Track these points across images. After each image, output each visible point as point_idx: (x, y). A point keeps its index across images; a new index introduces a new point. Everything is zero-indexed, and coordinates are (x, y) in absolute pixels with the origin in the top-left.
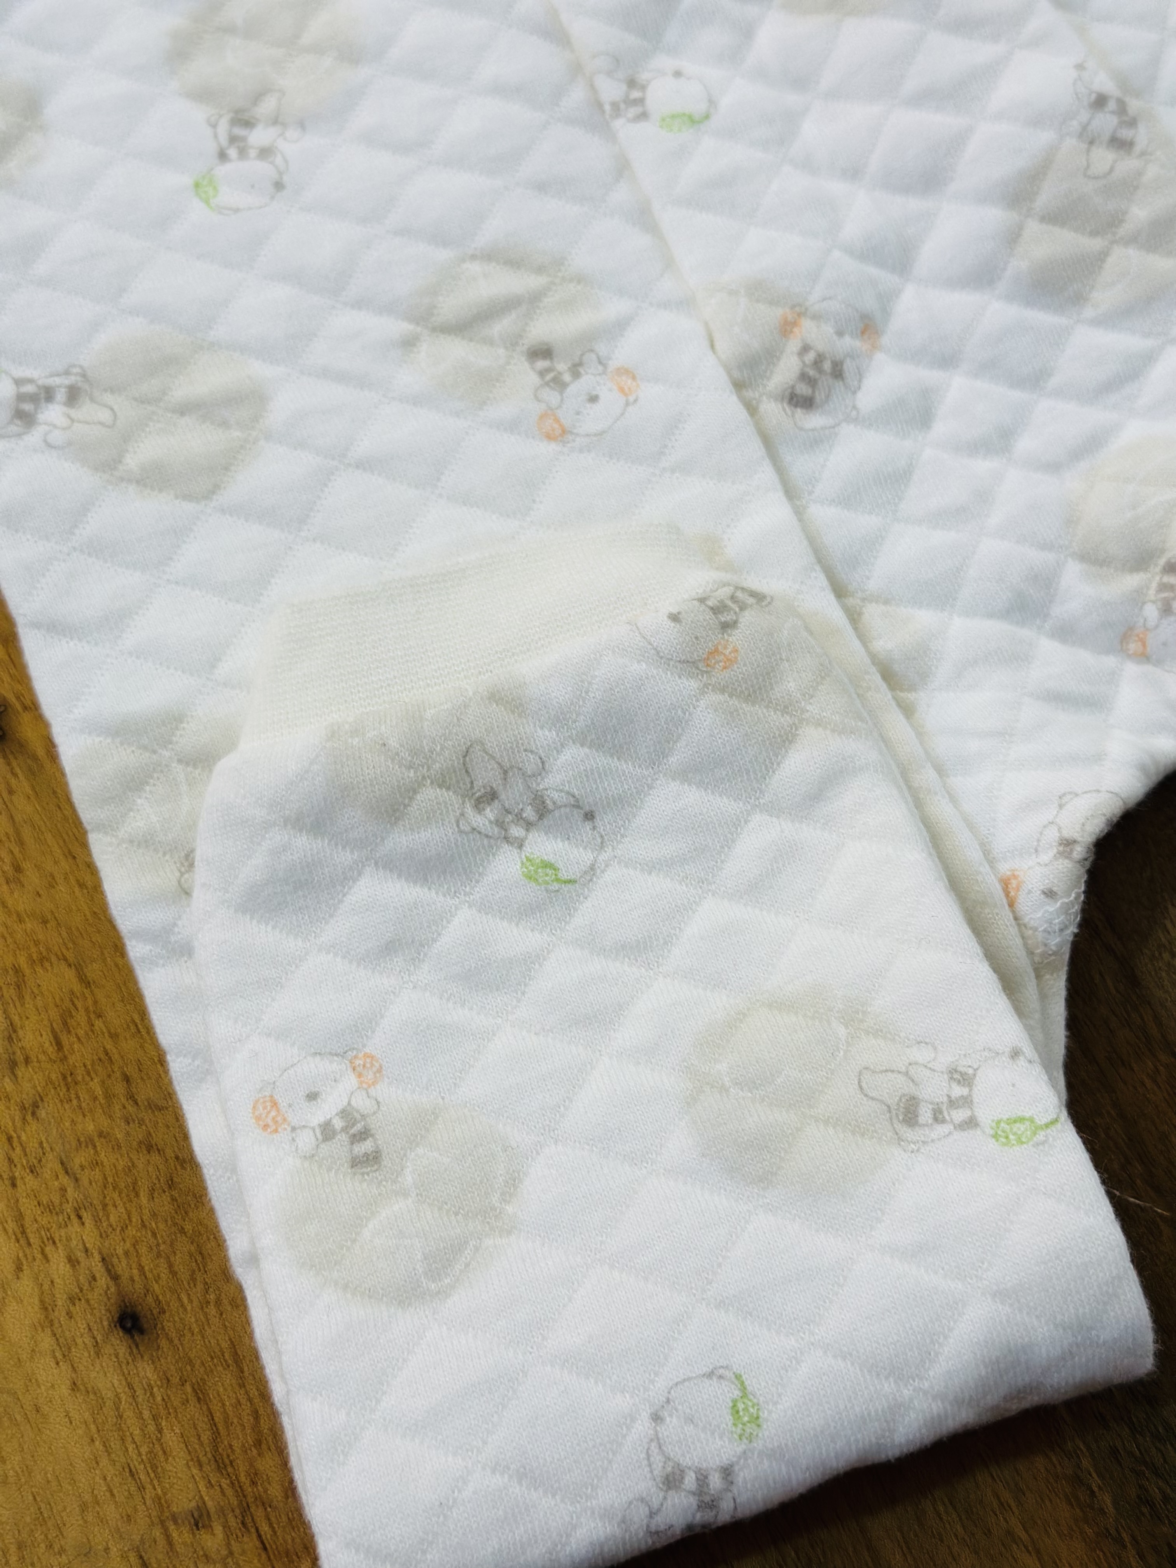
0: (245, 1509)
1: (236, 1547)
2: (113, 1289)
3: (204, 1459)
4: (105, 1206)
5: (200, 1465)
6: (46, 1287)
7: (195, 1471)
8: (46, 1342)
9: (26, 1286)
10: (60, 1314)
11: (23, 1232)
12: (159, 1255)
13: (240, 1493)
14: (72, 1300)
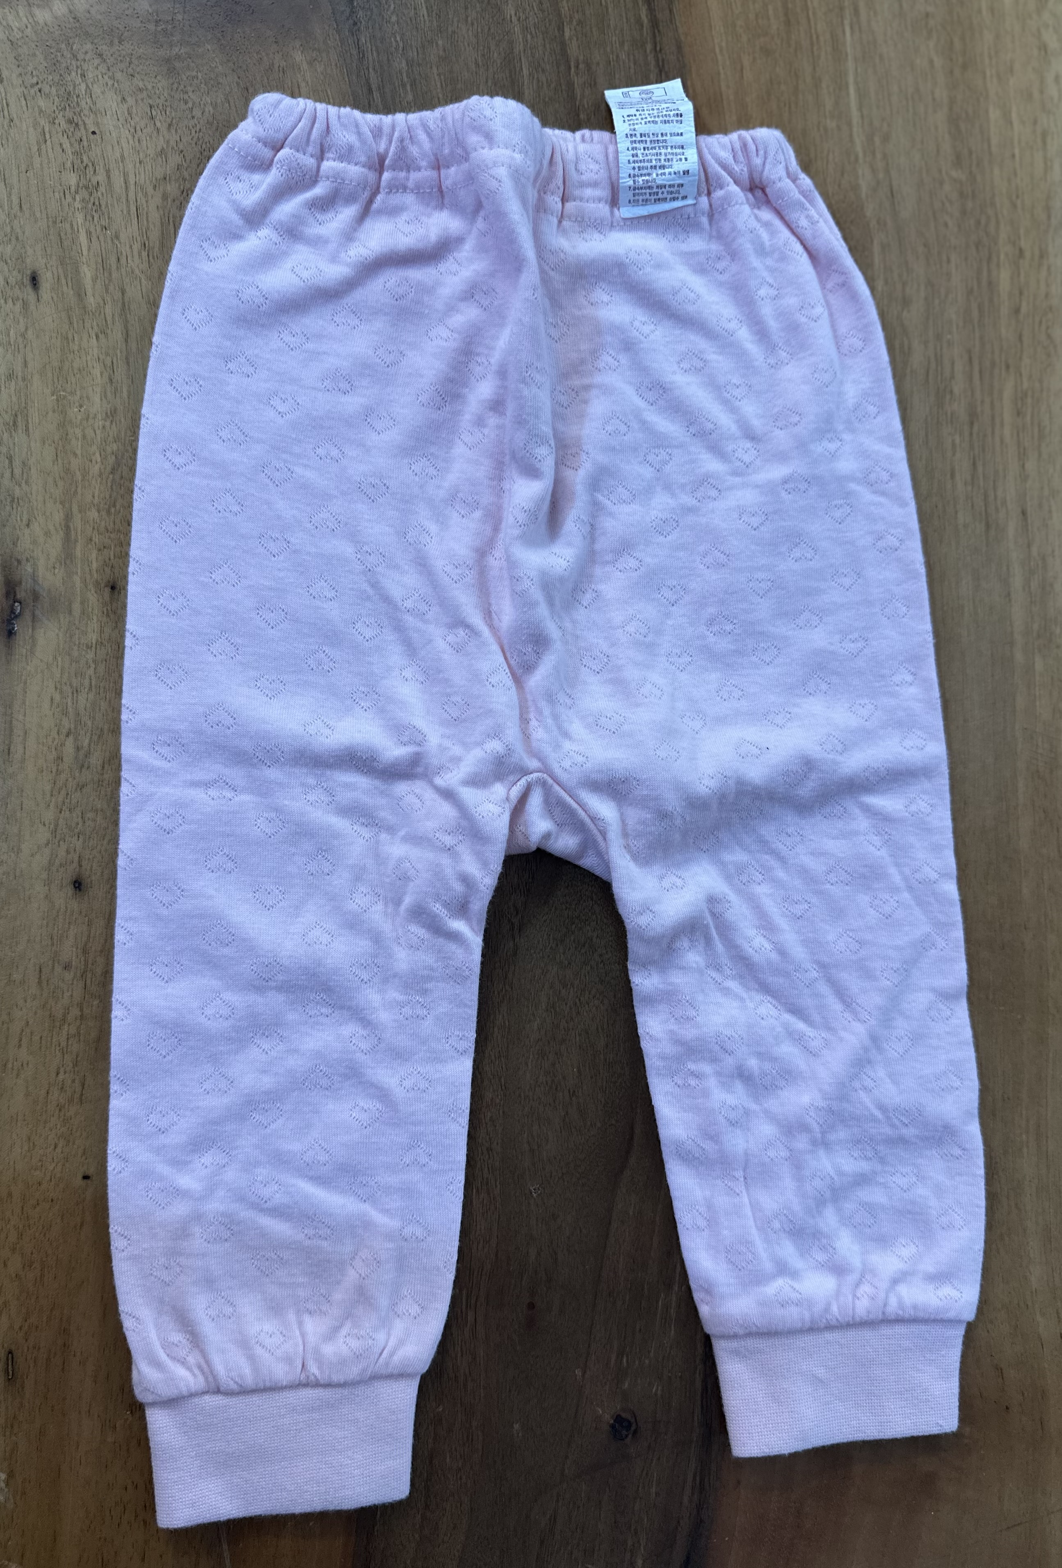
0: (85, 972)
1: (75, 982)
2: (77, 870)
3: (79, 946)
4: (90, 838)
5: (77, 948)
6: (54, 856)
7: (74, 949)
8: (44, 876)
9: (47, 851)
10: (54, 869)
11: (56, 831)
12: (100, 866)
13: (86, 964)
14: (61, 865)
